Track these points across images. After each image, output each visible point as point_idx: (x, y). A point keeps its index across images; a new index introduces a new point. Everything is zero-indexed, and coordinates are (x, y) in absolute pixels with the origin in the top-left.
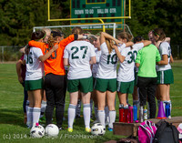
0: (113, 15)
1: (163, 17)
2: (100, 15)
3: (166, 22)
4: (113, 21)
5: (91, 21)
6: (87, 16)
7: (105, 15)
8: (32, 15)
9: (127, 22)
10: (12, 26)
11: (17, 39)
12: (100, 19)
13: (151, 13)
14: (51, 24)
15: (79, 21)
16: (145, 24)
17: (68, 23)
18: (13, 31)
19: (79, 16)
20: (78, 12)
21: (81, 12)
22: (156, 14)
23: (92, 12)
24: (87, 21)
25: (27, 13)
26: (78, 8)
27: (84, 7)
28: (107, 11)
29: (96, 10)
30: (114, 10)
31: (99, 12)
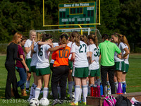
0: (88, 22)
1: (123, 24)
2: (79, 23)
3: (125, 28)
4: (88, 26)
5: (73, 27)
6: (70, 23)
7: (83, 22)
8: (32, 22)
10: (19, 30)
12: (79, 25)
13: (114, 21)
14: (45, 28)
15: (65, 27)
17: (57, 28)
19: (65, 23)
20: (64, 20)
21: (66, 20)
22: (118, 21)
23: (73, 20)
24: (70, 27)
25: (29, 21)
26: (64, 17)
27: (68, 17)
28: (84, 19)
29: (76, 19)
30: (88, 19)
31: (79, 20)
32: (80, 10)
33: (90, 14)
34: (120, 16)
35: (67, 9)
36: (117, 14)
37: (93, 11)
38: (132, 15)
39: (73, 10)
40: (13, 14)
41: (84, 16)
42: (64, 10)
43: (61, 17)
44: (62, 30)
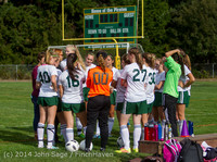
0: (125, 35)
1: (174, 37)
2: (113, 35)
3: (177, 42)
4: (125, 40)
5: (104, 41)
6: (100, 36)
7: (118, 35)
8: (45, 34)
9: (140, 41)
10: (26, 46)
11: (31, 57)
12: (114, 38)
13: (162, 33)
15: (92, 41)
16: (157, 44)
17: (81, 42)
18: (27, 50)
19: (92, 36)
20: (91, 32)
21: (94, 32)
22: (168, 33)
23: (105, 31)
24: (100, 41)
25: (40, 32)
26: (92, 28)
27: (97, 26)
28: (119, 31)
29: (108, 30)
30: (126, 30)
31: (112, 31)
33: (129, 22)
34: (169, 25)
35: (95, 16)
36: (165, 23)
37: (132, 19)
38: (186, 24)
39: (104, 18)
41: (120, 25)
42: (91, 17)
43: (87, 26)
44: (89, 45)
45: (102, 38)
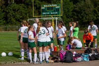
0: (56, 14)
2: (52, 15)
3: (76, 17)
8: (28, 14)
13: (70, 14)
16: (68, 18)
17: (40, 17)
18: (21, 20)
19: (44, 15)
20: (44, 13)
22: (72, 14)
23: (49, 13)
25: (26, 14)
26: (44, 12)
27: (46, 11)
28: (54, 13)
31: (51, 13)
32: (52, 8)
33: (57, 10)
34: (73, 11)
36: (72, 10)
37: (59, 9)
39: (48, 8)
40: (17, 10)
41: (54, 11)
42: (44, 8)
43: (42, 11)
44: (43, 18)
45: (48, 16)
